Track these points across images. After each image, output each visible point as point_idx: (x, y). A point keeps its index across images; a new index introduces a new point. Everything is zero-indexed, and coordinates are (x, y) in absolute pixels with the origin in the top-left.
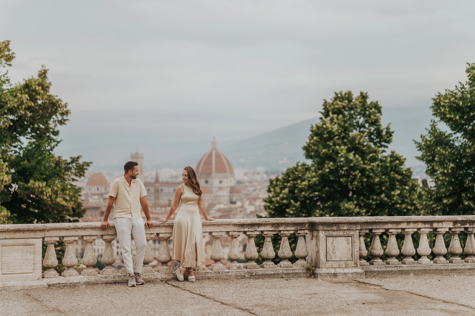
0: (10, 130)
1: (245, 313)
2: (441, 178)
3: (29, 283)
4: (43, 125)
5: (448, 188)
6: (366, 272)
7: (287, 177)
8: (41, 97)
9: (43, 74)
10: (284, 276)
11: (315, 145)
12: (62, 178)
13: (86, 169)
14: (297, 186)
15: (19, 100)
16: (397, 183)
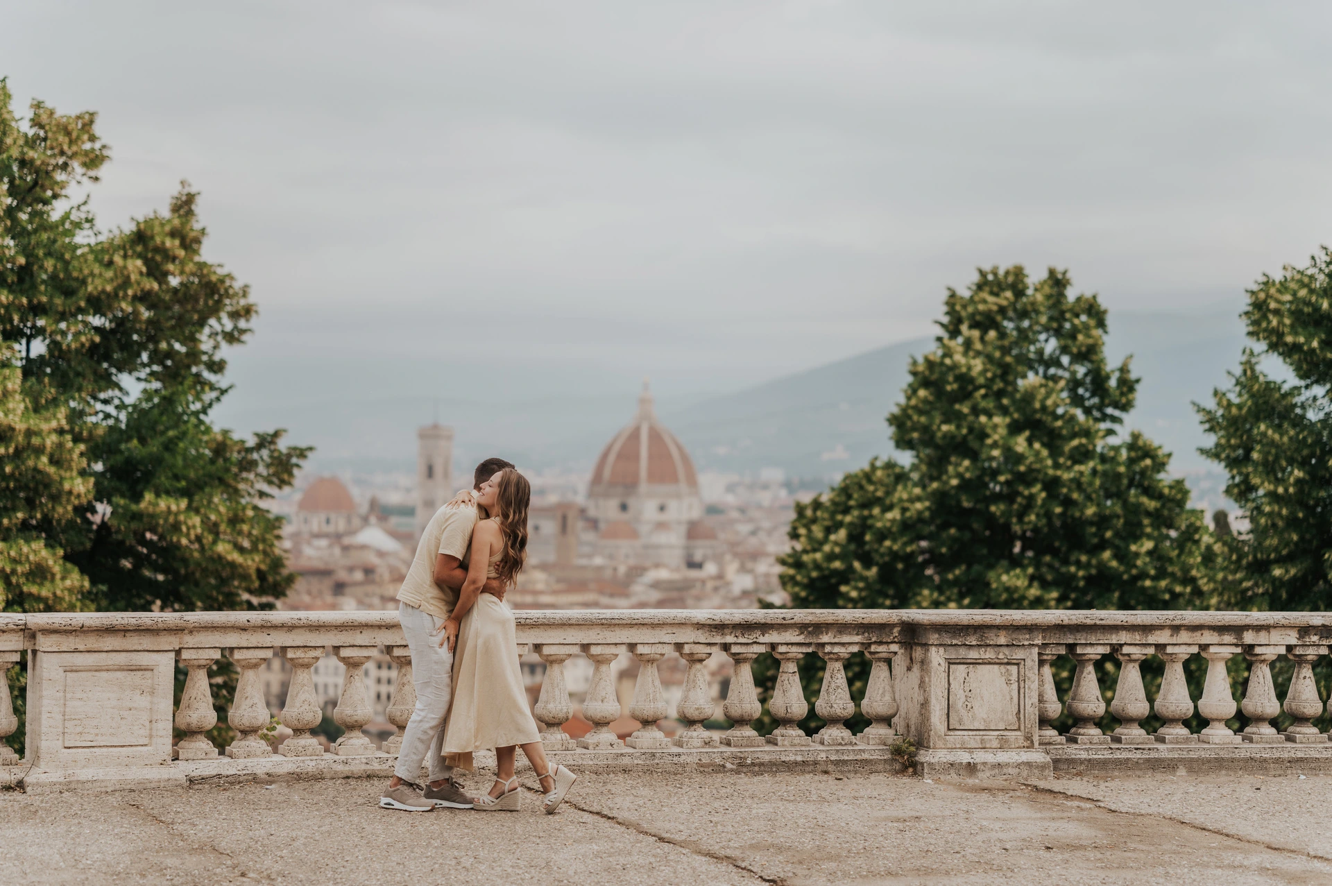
0: (91, 357)
1: (724, 867)
2: (1267, 509)
3: (137, 774)
4: (182, 344)
5: (1286, 535)
6: (1056, 762)
7: (843, 498)
8: (179, 267)
9: (185, 206)
10: (831, 768)
11: (921, 412)
12: (231, 490)
13: (298, 466)
14: (870, 522)
15: (119, 274)
16: (1146, 521)
